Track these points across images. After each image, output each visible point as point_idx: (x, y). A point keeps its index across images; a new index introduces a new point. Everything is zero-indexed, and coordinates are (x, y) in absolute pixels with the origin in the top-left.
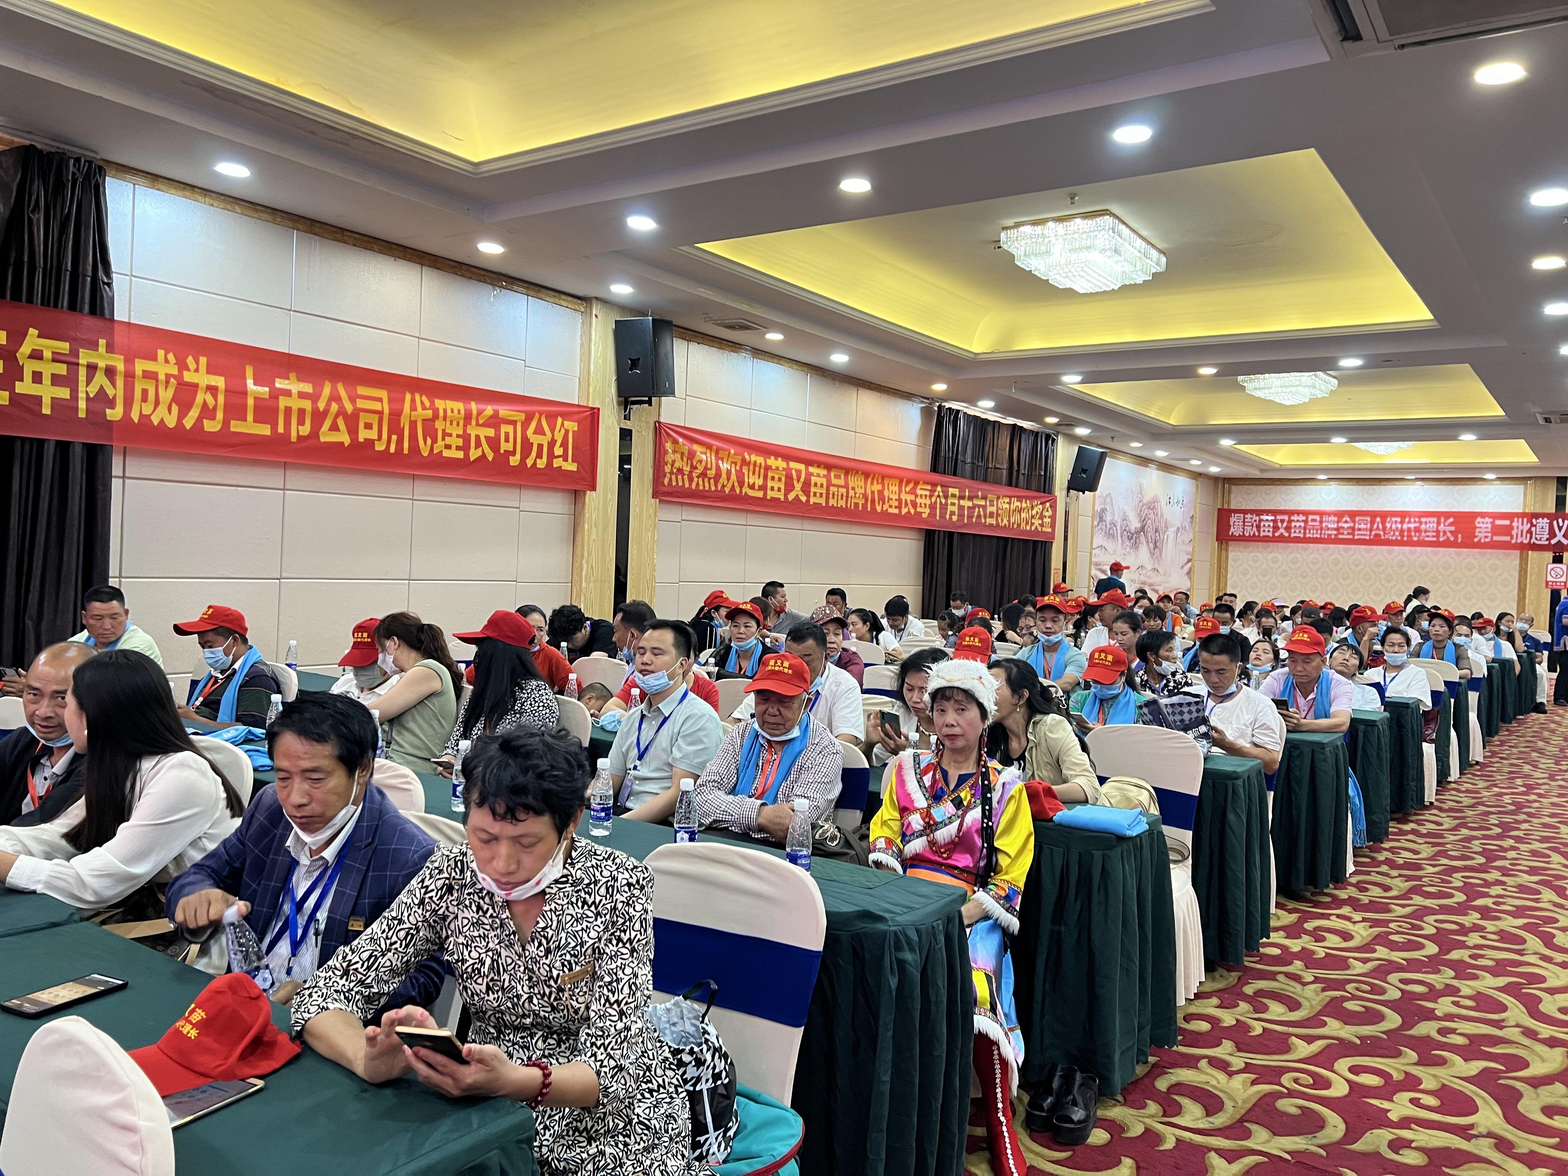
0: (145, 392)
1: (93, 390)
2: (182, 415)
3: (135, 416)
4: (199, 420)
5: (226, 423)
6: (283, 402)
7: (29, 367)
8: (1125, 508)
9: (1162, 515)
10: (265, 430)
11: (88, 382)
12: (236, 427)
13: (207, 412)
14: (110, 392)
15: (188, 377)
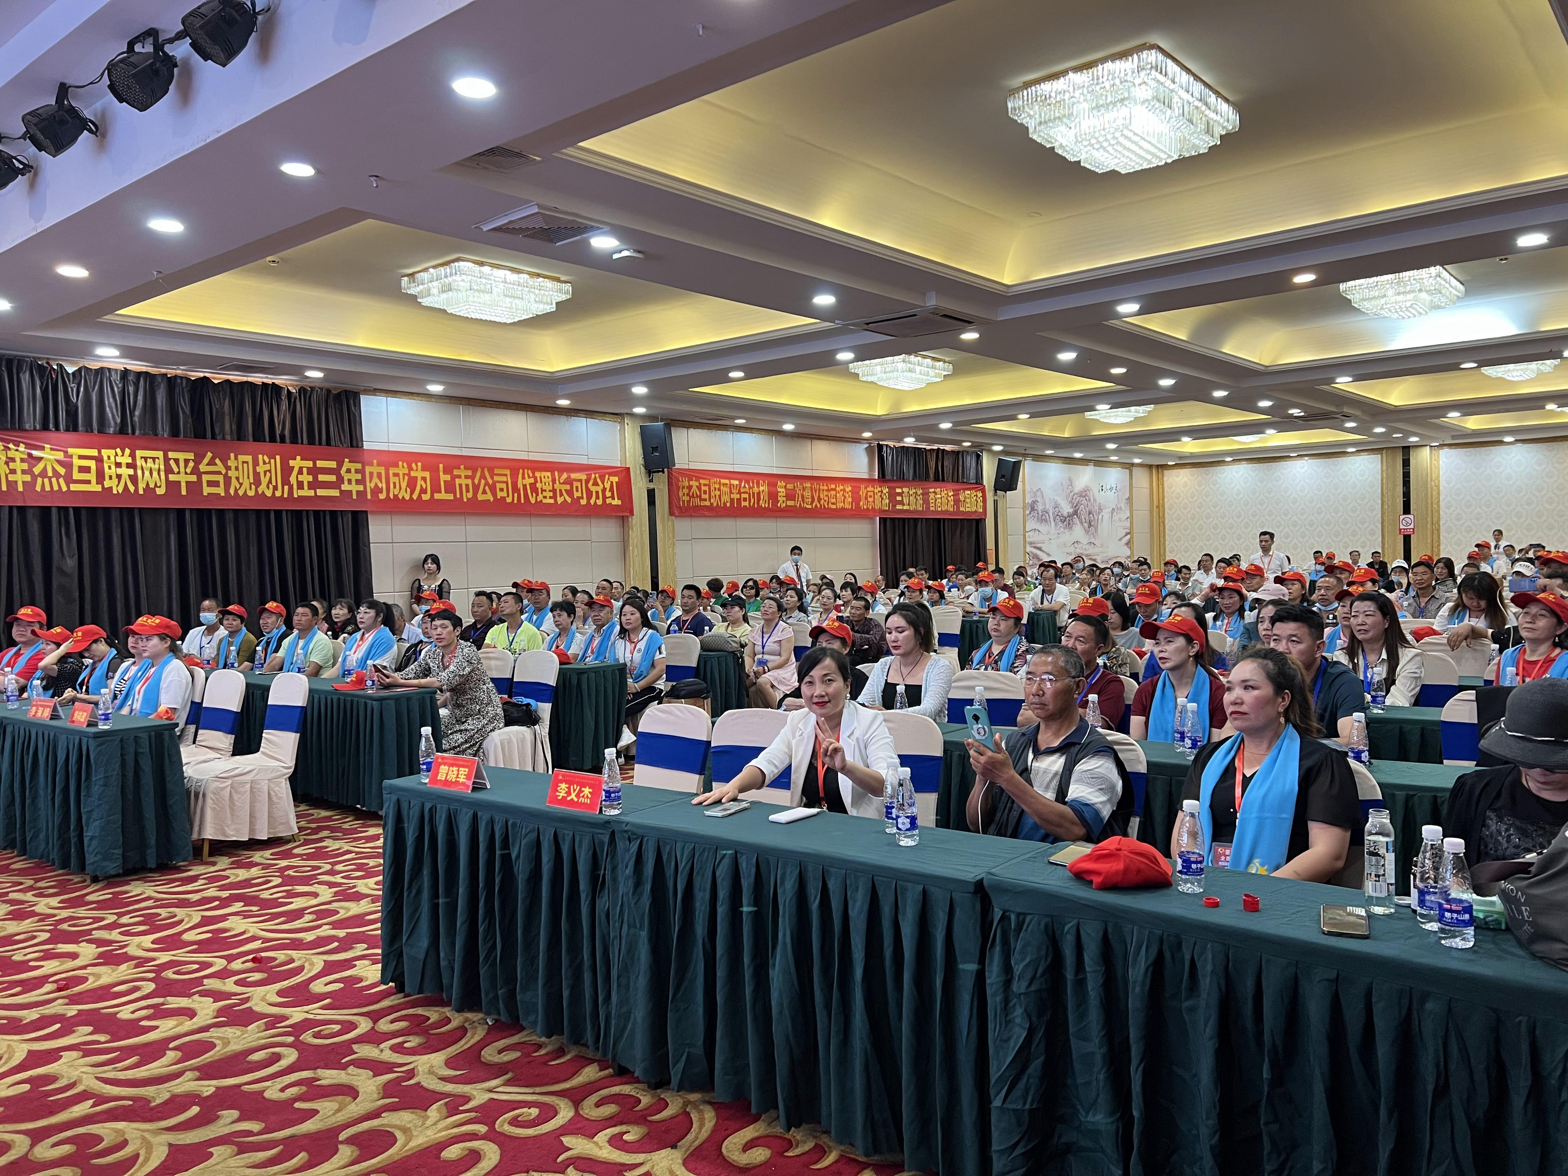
0: (394, 484)
1: (373, 485)
2: (412, 493)
3: (391, 496)
4: (420, 496)
5: (432, 495)
6: (458, 481)
7: (346, 477)
8: (1056, 498)
9: (1095, 500)
10: (450, 497)
11: (370, 482)
12: (437, 496)
13: (422, 491)
14: (380, 485)
15: (413, 474)
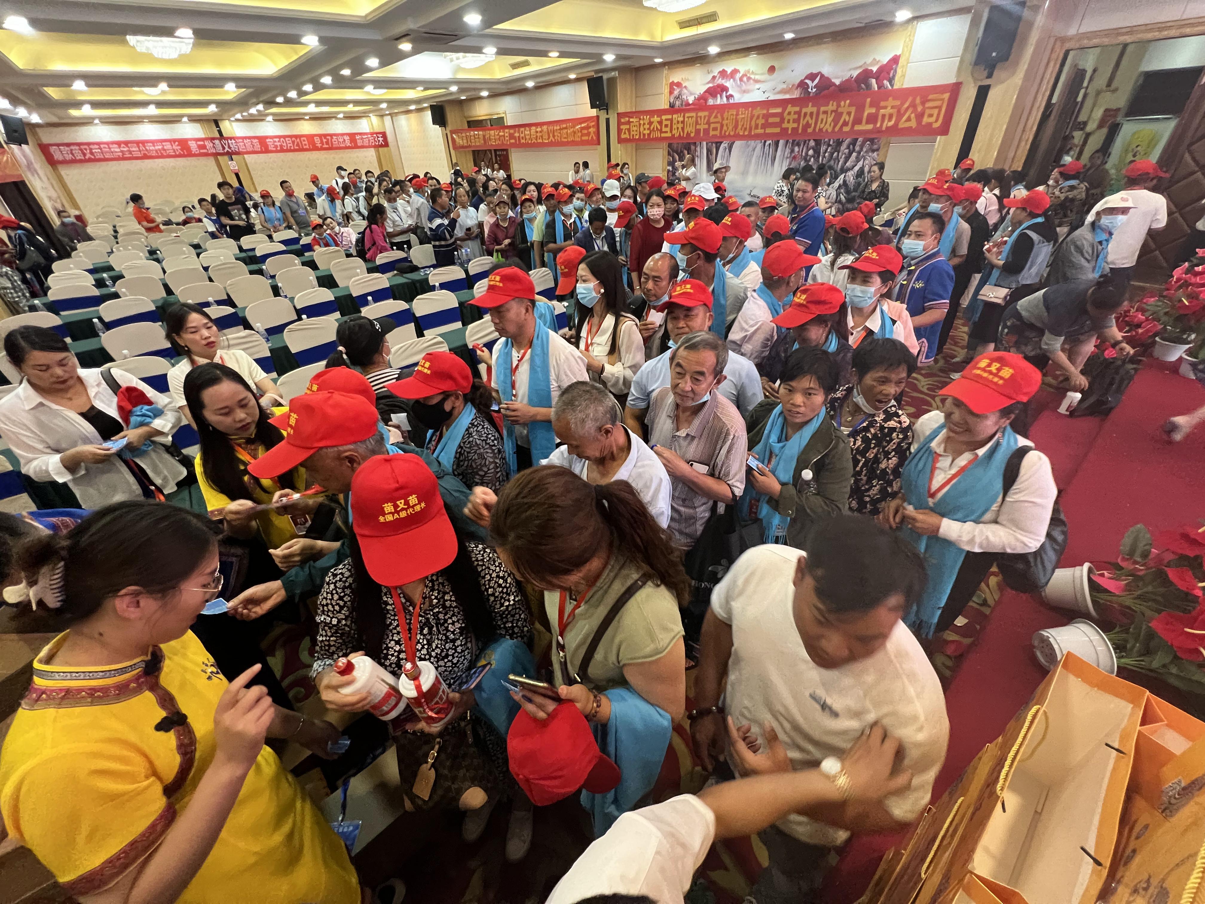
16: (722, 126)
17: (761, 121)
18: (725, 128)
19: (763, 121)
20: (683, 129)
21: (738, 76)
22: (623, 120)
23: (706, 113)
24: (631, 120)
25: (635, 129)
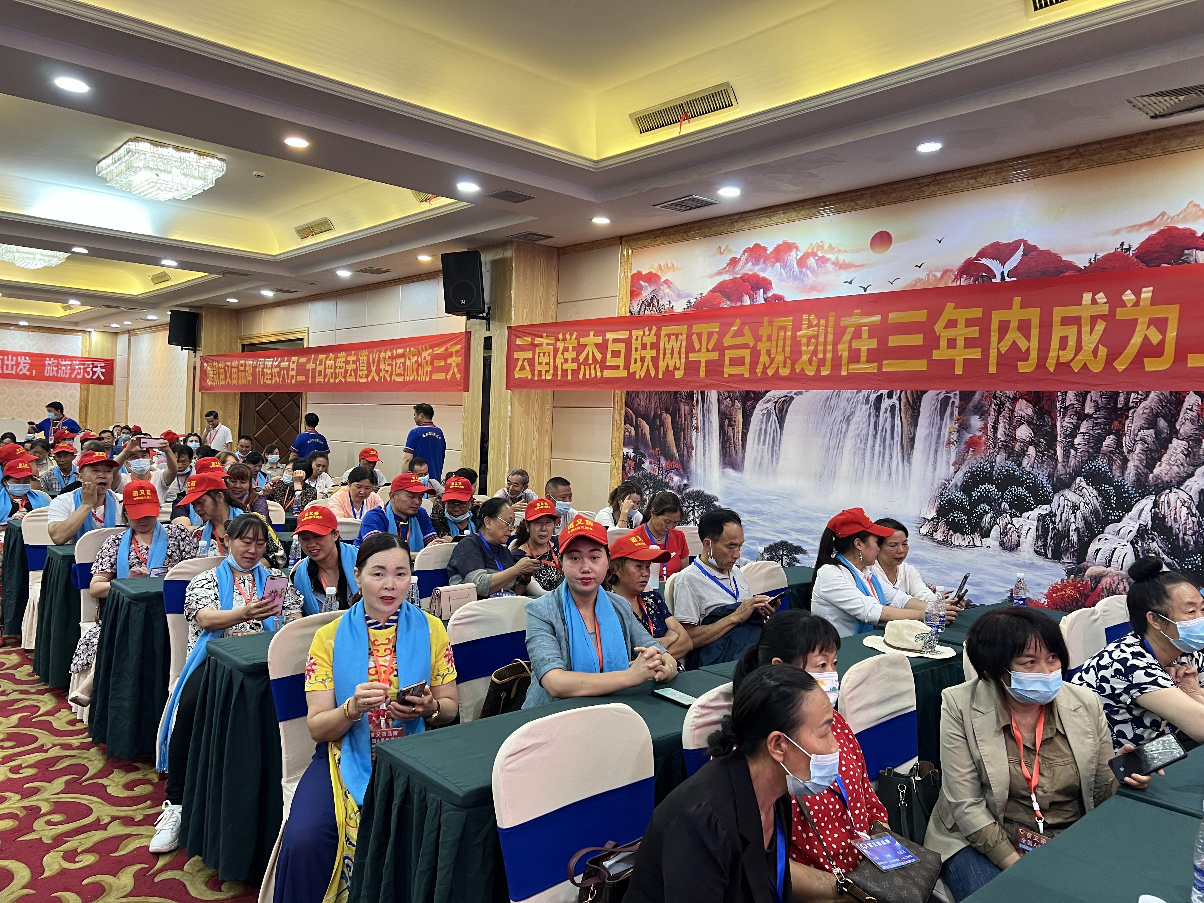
16: (755, 354)
17: (866, 344)
18: (764, 358)
19: (873, 344)
20: (655, 360)
21: (793, 257)
22: (519, 342)
23: (715, 327)
24: (538, 341)
25: (544, 360)
